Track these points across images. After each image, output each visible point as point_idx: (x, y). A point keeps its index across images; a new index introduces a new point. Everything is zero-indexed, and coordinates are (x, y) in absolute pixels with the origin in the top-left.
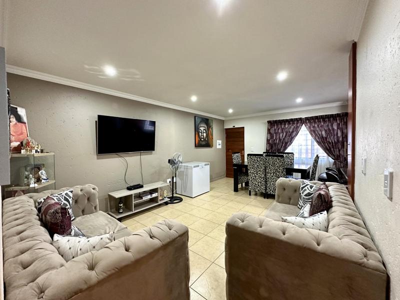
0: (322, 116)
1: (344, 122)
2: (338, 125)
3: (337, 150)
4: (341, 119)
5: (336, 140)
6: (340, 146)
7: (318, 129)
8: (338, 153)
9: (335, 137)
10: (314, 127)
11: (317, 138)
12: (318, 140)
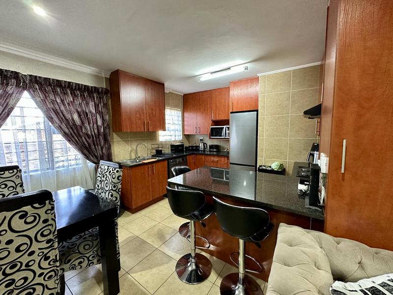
0: (69, 83)
1: (104, 104)
2: (96, 106)
3: (99, 147)
4: (100, 98)
5: (96, 131)
6: (102, 141)
7: (63, 108)
8: (100, 152)
9: (95, 125)
10: (53, 102)
11: (64, 126)
12: (67, 131)
